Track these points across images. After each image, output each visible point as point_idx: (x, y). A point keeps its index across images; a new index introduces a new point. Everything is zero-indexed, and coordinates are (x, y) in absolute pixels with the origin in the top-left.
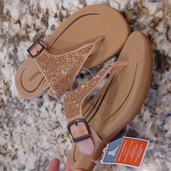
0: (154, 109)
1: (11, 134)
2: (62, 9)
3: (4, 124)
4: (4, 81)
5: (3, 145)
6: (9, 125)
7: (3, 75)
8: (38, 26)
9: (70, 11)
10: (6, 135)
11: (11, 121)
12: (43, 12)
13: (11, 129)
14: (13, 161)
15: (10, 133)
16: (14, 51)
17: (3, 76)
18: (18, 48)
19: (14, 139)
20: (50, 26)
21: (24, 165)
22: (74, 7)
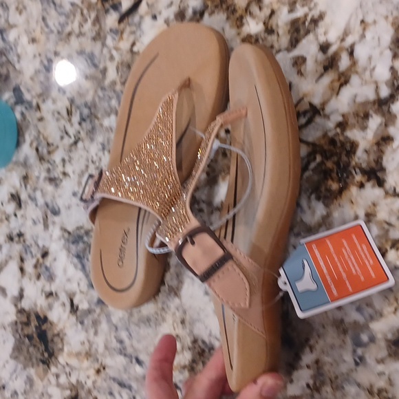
0: (323, 383)
1: (76, 143)
2: (347, 50)
3: (76, 111)
4: (133, 44)
5: (50, 141)
6: (84, 124)
7: (141, 30)
8: (277, 25)
9: (357, 73)
10: (67, 133)
11: (91, 121)
12: (310, 9)
13: (83, 134)
14: (47, 182)
15: (75, 137)
16: (195, 13)
17: (138, 33)
18: (206, 15)
19: (75, 155)
20: (296, 52)
21: (59, 209)
22: (371, 76)
